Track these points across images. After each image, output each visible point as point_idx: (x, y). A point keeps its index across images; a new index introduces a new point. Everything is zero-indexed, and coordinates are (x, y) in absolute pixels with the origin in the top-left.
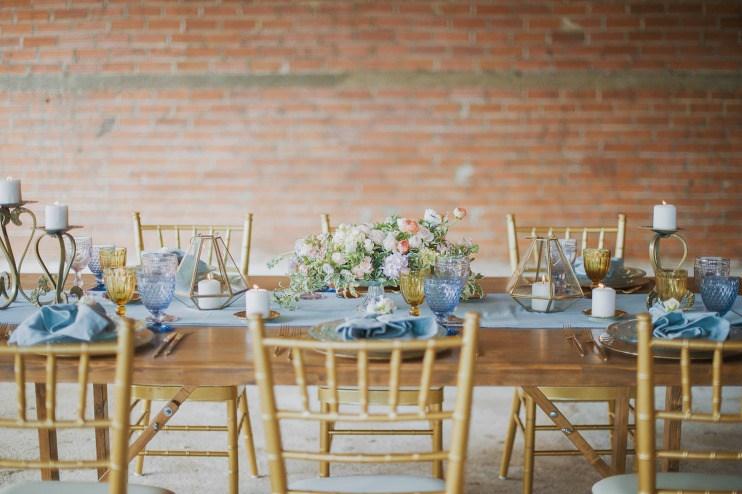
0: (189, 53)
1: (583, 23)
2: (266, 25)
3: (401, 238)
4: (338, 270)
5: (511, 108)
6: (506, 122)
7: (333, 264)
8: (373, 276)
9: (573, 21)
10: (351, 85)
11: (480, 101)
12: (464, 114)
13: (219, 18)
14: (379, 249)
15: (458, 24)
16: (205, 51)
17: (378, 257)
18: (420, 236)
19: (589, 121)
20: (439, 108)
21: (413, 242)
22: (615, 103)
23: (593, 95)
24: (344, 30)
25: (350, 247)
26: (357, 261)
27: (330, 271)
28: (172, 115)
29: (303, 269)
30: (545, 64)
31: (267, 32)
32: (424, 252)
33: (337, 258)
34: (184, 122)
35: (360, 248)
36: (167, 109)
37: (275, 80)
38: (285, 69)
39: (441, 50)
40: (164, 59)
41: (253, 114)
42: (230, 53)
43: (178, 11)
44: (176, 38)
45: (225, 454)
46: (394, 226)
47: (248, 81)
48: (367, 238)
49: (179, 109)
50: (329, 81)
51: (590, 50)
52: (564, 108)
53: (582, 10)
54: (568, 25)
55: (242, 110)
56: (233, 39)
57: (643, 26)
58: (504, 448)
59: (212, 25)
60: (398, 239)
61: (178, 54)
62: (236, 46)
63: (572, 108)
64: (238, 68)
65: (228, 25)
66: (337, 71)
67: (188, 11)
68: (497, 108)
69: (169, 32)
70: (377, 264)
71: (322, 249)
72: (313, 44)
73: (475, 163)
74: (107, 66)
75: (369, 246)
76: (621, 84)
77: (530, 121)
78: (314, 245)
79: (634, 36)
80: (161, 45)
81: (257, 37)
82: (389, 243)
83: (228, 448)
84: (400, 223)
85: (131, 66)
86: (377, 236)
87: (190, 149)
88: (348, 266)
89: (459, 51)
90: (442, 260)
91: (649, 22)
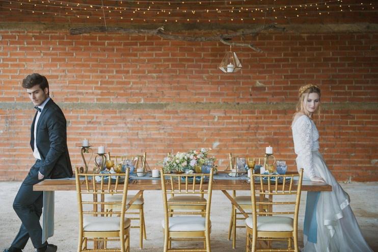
0: (102, 94)
1: (264, 83)
2: (134, 83)
3: (195, 155)
4: (177, 164)
5: (235, 118)
6: (233, 123)
7: (176, 163)
8: (187, 166)
9: (260, 82)
10: (169, 108)
11: (223, 115)
12: (216, 120)
13: (115, 80)
14: (188, 159)
15: (213, 83)
16: (109, 94)
17: (188, 161)
18: (200, 155)
19: (267, 123)
20: (205, 118)
21: (198, 157)
22: (278, 115)
23: (270, 113)
24: (167, 85)
25: (181, 158)
26: (183, 162)
27: (175, 165)
28: (95, 120)
29: (168, 165)
30: (249, 99)
31: (135, 86)
32: (201, 159)
33: (177, 161)
34: (100, 123)
35: (184, 158)
36: (93, 118)
37: (138, 106)
38: (142, 102)
39: (207, 94)
40: (92, 97)
41: (128, 120)
42: (119, 94)
43: (98, 77)
44: (96, 88)
45: (139, 227)
46: (193, 153)
47: (127, 106)
48: (185, 156)
49: (97, 117)
50: (161, 106)
51: (267, 94)
52: (257, 118)
53: (264, 78)
54: (259, 84)
55: (124, 118)
56: (121, 89)
57: (289, 84)
58: (228, 233)
59: (112, 83)
60: (194, 156)
61: (97, 95)
62: (122, 92)
63: (261, 118)
64: (123, 101)
65: (118, 83)
66: (164, 102)
67: (102, 77)
68: (230, 118)
69: (94, 85)
70: (188, 163)
71: (173, 159)
72: (154, 91)
73: (220, 141)
74: (66, 99)
75: (186, 158)
76: (280, 108)
77: (243, 123)
79: (285, 88)
80: (90, 91)
81: (131, 88)
82: (191, 157)
83: (140, 225)
84: (195, 152)
85: (77, 99)
86: (188, 155)
87: (102, 134)
88: (180, 163)
89: (213, 94)
90: (206, 162)
91: (292, 82)
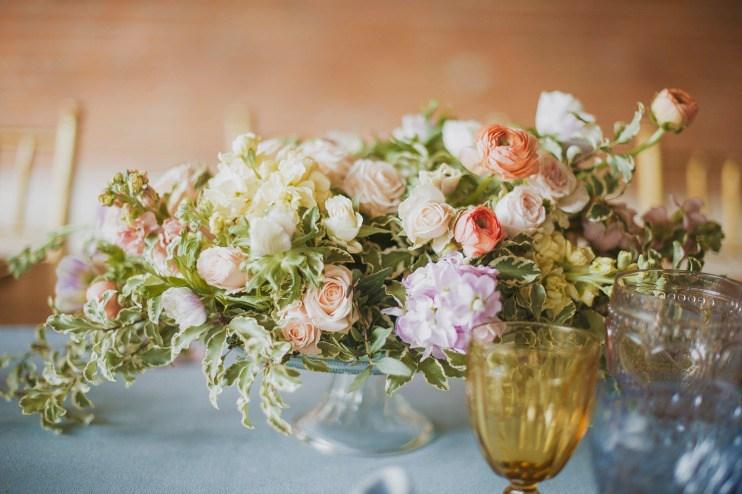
3: (467, 192)
7: (203, 292)
14: (380, 234)
17: (376, 267)
21: (507, 209)
26: (296, 285)
33: (217, 266)
35: (309, 238)
48: (336, 191)
71: (167, 226)
78: (138, 211)
82: (419, 214)
86: (373, 182)
88: (258, 300)
